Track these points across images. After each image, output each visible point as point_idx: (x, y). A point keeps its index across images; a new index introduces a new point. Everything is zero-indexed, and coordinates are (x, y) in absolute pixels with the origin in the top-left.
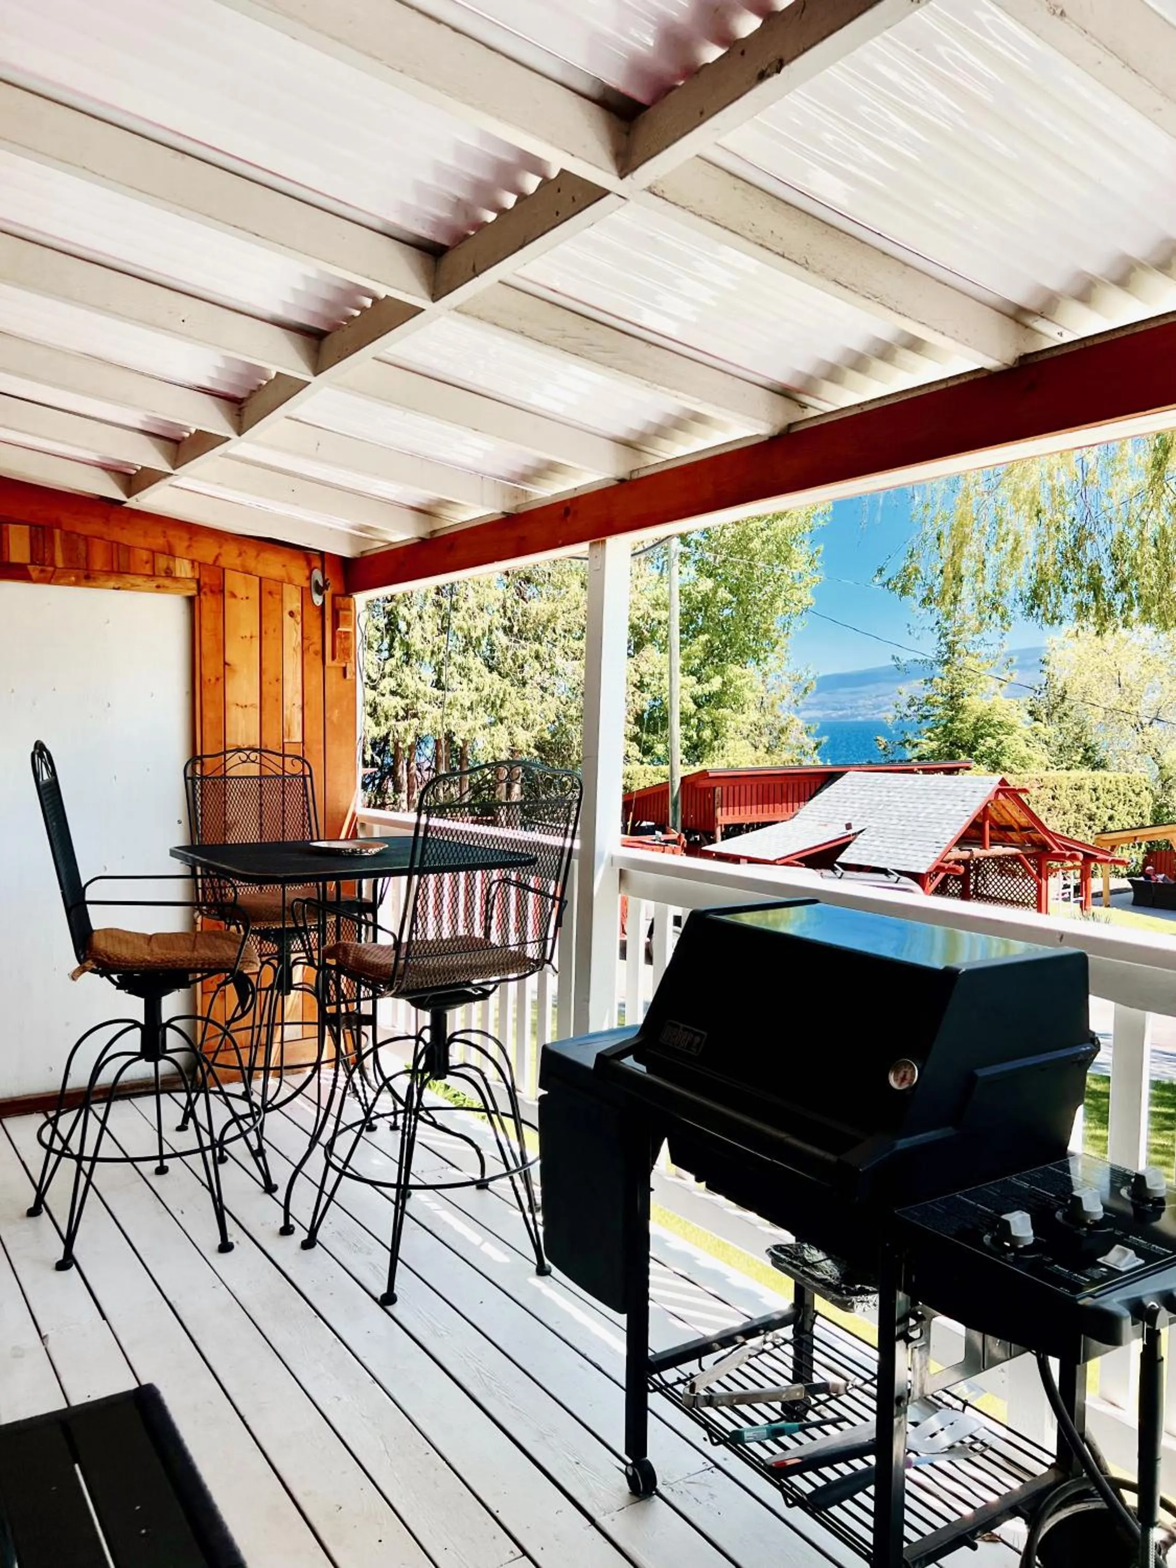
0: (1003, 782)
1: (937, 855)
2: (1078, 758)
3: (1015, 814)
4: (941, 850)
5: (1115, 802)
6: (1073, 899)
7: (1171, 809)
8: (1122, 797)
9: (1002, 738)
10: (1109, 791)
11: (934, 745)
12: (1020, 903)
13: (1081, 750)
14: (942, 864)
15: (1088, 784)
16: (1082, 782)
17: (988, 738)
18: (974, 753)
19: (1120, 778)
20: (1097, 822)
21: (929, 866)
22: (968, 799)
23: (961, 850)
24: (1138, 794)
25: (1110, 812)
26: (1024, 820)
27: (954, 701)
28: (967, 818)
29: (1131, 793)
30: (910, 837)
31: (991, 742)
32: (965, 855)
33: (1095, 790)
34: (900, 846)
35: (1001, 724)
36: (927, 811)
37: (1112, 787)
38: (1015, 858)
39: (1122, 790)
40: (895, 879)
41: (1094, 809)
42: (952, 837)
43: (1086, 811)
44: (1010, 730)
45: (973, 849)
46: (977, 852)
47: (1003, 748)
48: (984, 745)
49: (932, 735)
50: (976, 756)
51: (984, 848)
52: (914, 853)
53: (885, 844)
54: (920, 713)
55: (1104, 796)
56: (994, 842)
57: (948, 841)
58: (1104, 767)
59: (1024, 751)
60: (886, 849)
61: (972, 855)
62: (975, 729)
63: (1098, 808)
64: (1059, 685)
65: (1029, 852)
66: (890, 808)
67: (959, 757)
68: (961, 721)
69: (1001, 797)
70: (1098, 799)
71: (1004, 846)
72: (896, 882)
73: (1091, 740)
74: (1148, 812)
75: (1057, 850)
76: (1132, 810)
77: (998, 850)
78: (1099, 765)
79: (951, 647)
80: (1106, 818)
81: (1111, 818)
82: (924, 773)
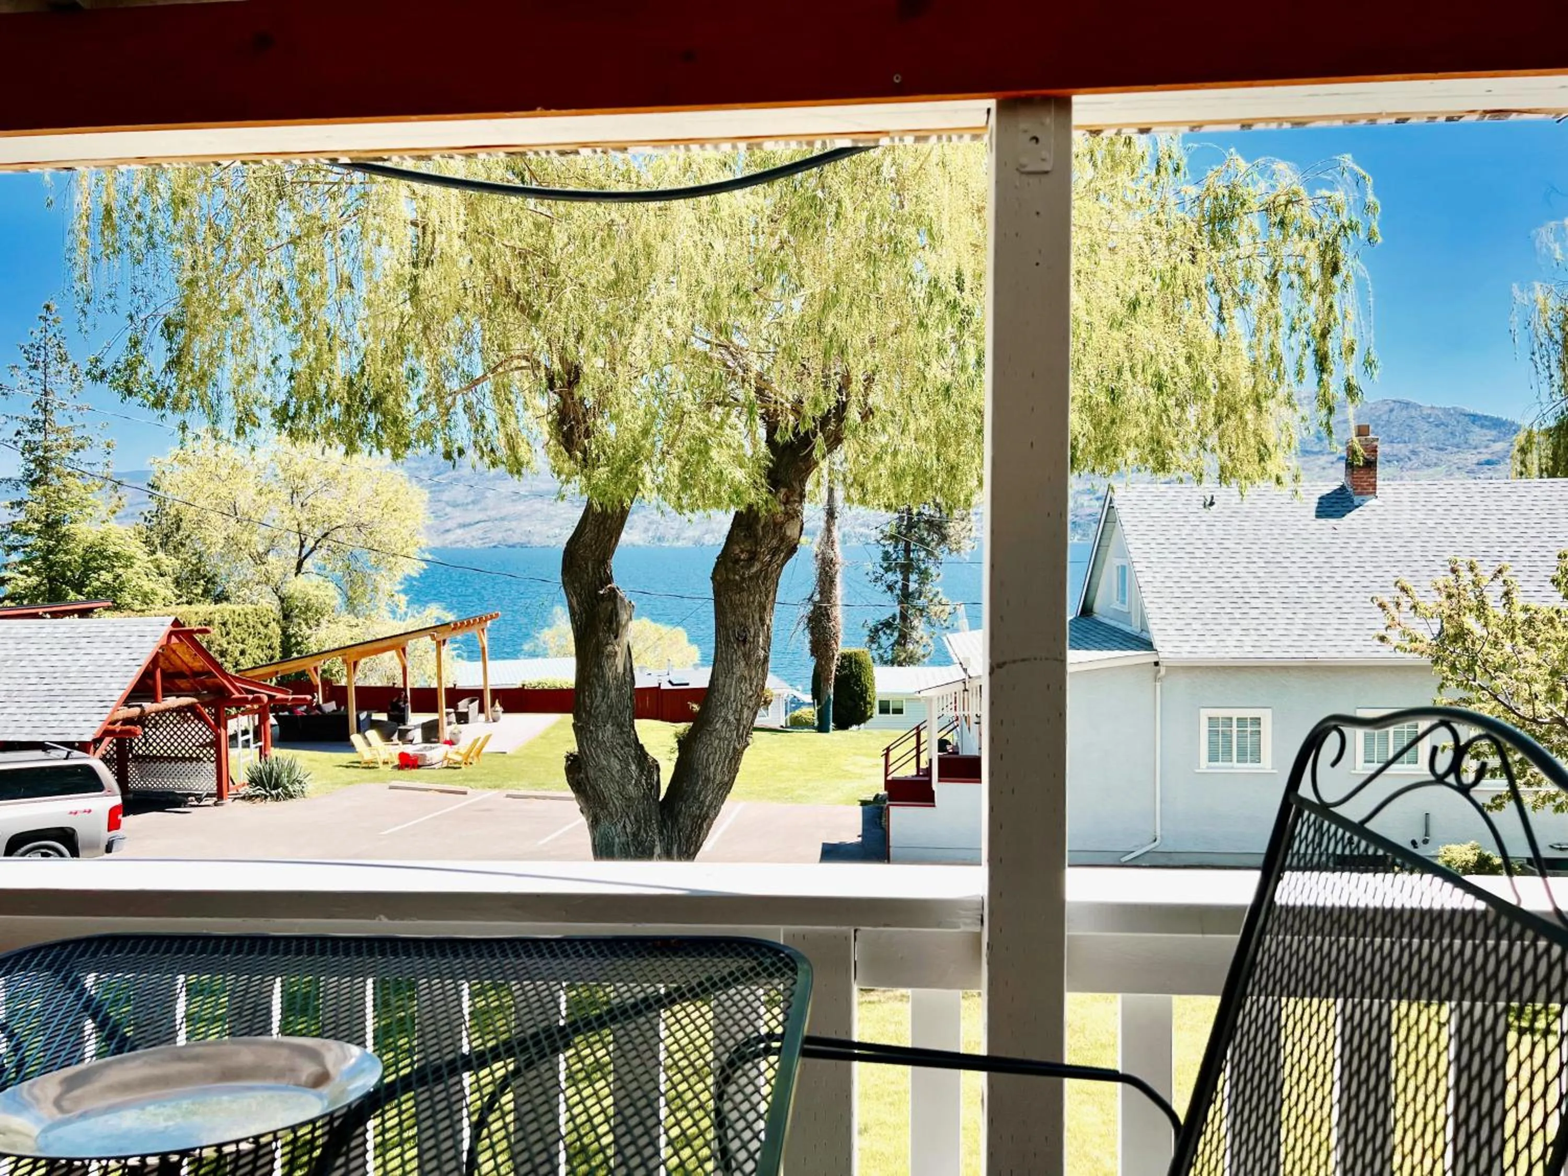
0: (176, 623)
1: (104, 717)
2: (200, 591)
3: (187, 658)
4: (109, 710)
5: (245, 636)
6: (252, 745)
7: (299, 639)
8: (252, 630)
9: (120, 571)
10: (238, 625)
11: (34, 580)
12: (194, 759)
13: (202, 582)
14: (111, 727)
15: (217, 619)
16: (212, 616)
17: (102, 572)
18: (86, 590)
19: (249, 611)
20: (228, 658)
21: (95, 731)
22: (134, 645)
23: (130, 707)
24: (266, 626)
25: (241, 646)
26: (198, 663)
27: (51, 526)
28: (138, 669)
29: (259, 626)
30: (61, 699)
31: (106, 576)
32: (136, 711)
33: (224, 624)
34: (50, 710)
35: (117, 554)
36: (80, 663)
37: (242, 620)
38: (191, 708)
39: (251, 623)
40: (64, 754)
41: (225, 645)
42: (122, 692)
43: (217, 647)
44: (129, 562)
45: (144, 704)
46: (148, 706)
47: (122, 583)
48: (98, 580)
49: (30, 569)
50: (88, 593)
51: (156, 701)
52: (71, 717)
53: (23, 711)
54: (6, 543)
55: (234, 631)
56: (167, 693)
57: (117, 698)
58: (227, 599)
59: (147, 586)
60: (27, 717)
61: (143, 711)
62: (86, 562)
63: (229, 643)
64: (173, 512)
65: (207, 699)
66: (22, 664)
67: (67, 594)
68: (66, 552)
69: (174, 640)
70: (228, 634)
71: (178, 696)
72: (67, 758)
73: (208, 569)
74: (277, 642)
75: (237, 695)
76: (262, 643)
77: (172, 702)
78: (221, 598)
79: (42, 463)
80: (237, 654)
81: (243, 653)
82: (52, 617)
